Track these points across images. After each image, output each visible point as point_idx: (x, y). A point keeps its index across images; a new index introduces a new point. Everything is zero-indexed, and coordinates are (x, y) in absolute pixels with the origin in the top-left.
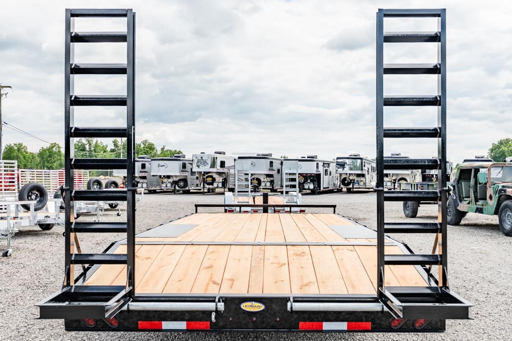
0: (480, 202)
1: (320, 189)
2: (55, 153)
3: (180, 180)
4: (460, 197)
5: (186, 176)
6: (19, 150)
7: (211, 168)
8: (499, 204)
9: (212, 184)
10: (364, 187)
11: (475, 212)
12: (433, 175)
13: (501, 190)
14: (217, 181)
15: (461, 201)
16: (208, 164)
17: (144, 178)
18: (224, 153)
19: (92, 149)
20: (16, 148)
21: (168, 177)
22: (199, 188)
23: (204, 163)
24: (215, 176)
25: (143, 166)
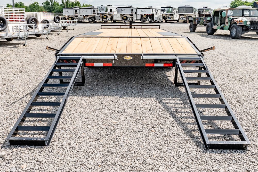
0: (222, 25)
1: (153, 21)
2: (36, 6)
3: (92, 17)
4: (214, 23)
5: (95, 15)
6: (21, 5)
7: (106, 12)
8: (230, 26)
9: (106, 19)
10: (173, 20)
11: (220, 29)
12: (203, 15)
13: (231, 20)
14: (108, 17)
15: (214, 25)
16: (104, 10)
17: (77, 16)
18: (111, 5)
19: (53, 4)
21: (87, 16)
22: (100, 21)
24: (107, 15)
25: (76, 11)
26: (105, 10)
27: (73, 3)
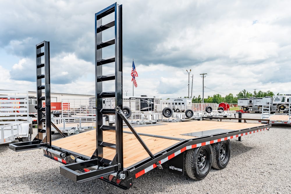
2: (231, 97)
7: (282, 102)
9: (283, 109)
17: (251, 106)
20: (217, 96)
21: (261, 106)
23: (278, 100)
24: (285, 106)
25: (251, 102)
26: (281, 99)
27: (265, 93)
